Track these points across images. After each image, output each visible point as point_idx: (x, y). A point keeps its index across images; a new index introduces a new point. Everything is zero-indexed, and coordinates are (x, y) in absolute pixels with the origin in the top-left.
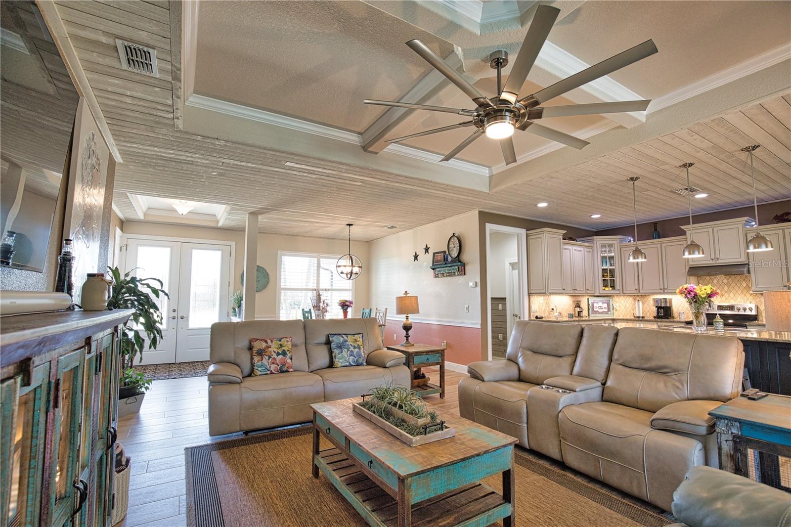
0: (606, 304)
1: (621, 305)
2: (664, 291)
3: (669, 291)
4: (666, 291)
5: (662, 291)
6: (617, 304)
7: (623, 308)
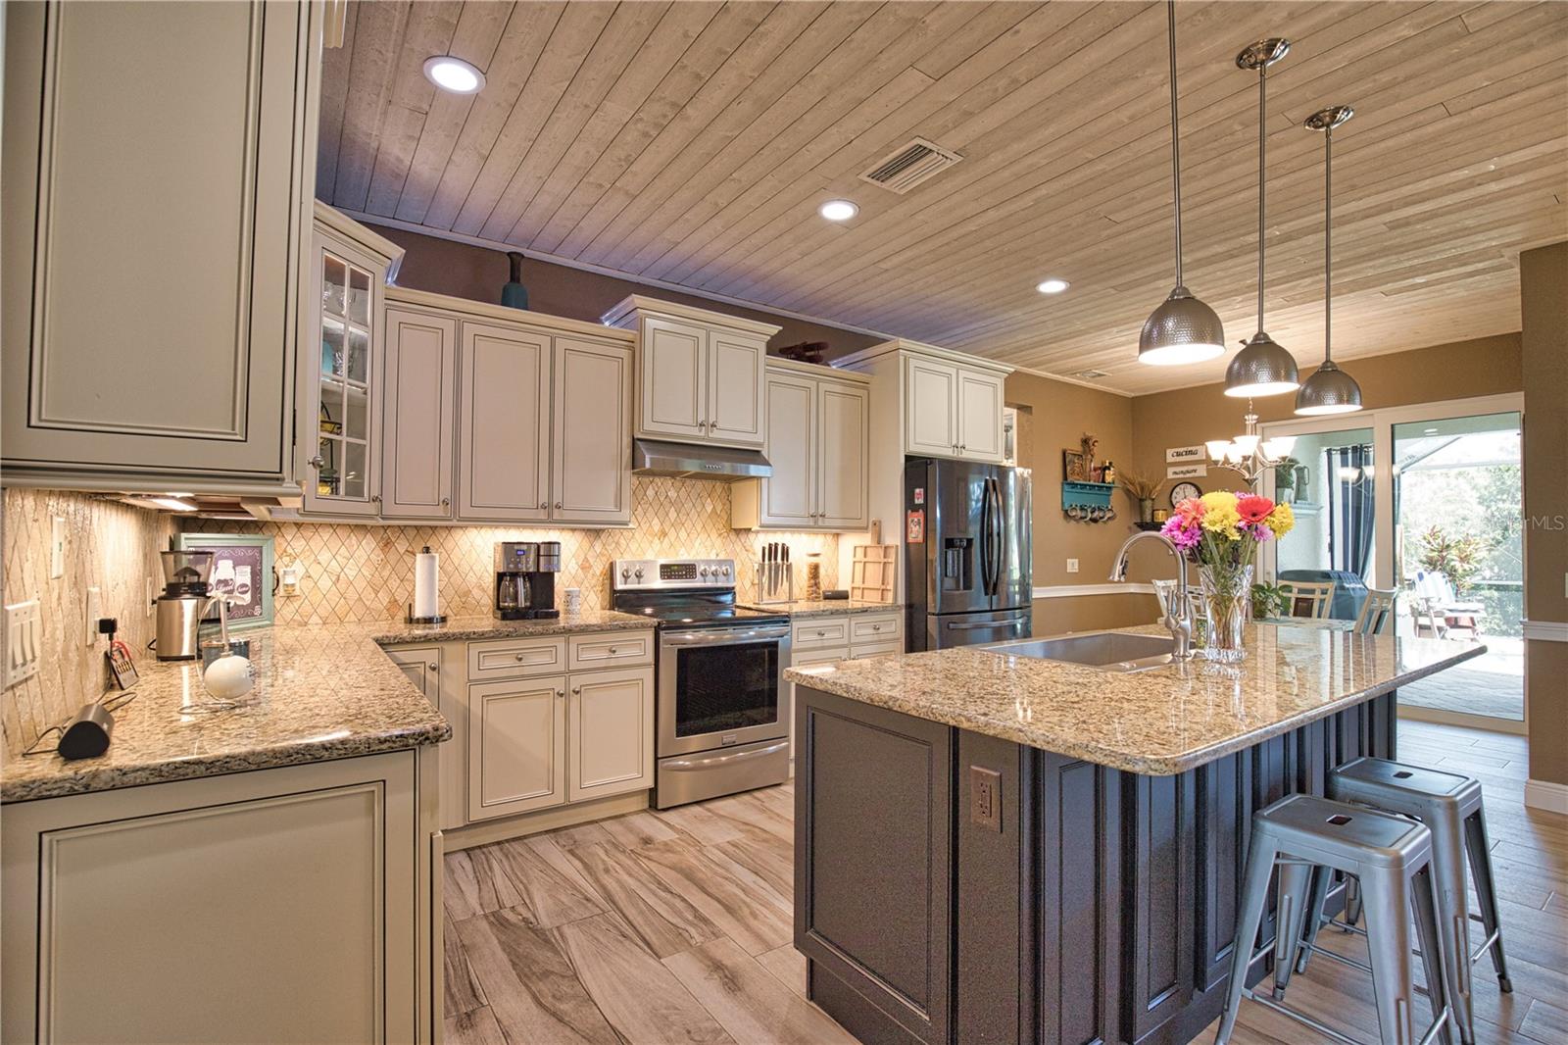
0: (248, 569)
1: (315, 571)
2: (549, 513)
3: (568, 515)
4: (556, 515)
5: (542, 515)
6: (298, 567)
7: (325, 583)
